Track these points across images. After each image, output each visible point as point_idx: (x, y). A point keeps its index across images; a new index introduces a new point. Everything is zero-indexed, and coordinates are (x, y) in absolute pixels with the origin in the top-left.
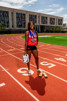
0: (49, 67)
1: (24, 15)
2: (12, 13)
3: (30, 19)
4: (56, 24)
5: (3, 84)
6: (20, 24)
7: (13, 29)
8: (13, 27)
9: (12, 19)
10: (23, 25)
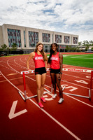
0: (71, 90)
1: (37, 33)
2: (24, 32)
4: (71, 43)
5: (25, 111)
7: (25, 48)
10: (36, 44)
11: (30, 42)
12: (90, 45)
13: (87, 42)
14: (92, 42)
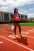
1: (8, 14)
2: (2, 14)
3: (11, 16)
6: (6, 19)
7: (2, 21)
8: (2, 20)
9: (2, 17)
10: (8, 19)
11: (5, 18)
12: (33, 19)
13: (31, 18)
14: (33, 18)
